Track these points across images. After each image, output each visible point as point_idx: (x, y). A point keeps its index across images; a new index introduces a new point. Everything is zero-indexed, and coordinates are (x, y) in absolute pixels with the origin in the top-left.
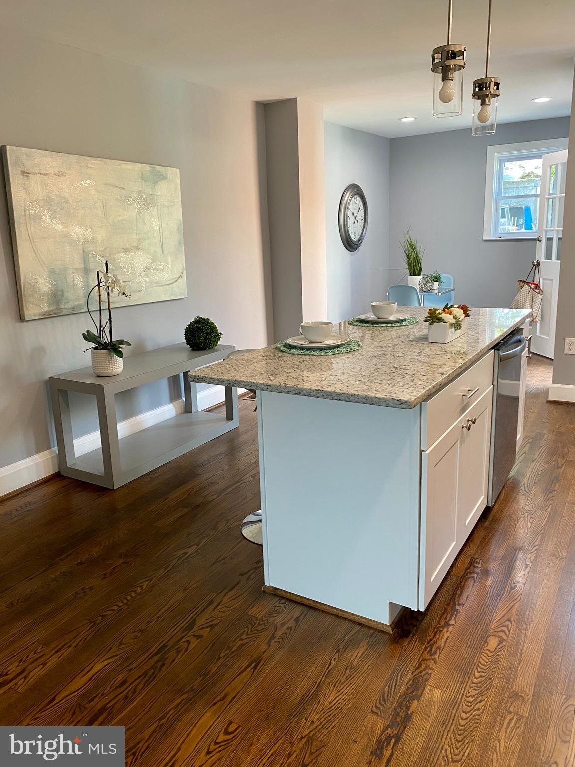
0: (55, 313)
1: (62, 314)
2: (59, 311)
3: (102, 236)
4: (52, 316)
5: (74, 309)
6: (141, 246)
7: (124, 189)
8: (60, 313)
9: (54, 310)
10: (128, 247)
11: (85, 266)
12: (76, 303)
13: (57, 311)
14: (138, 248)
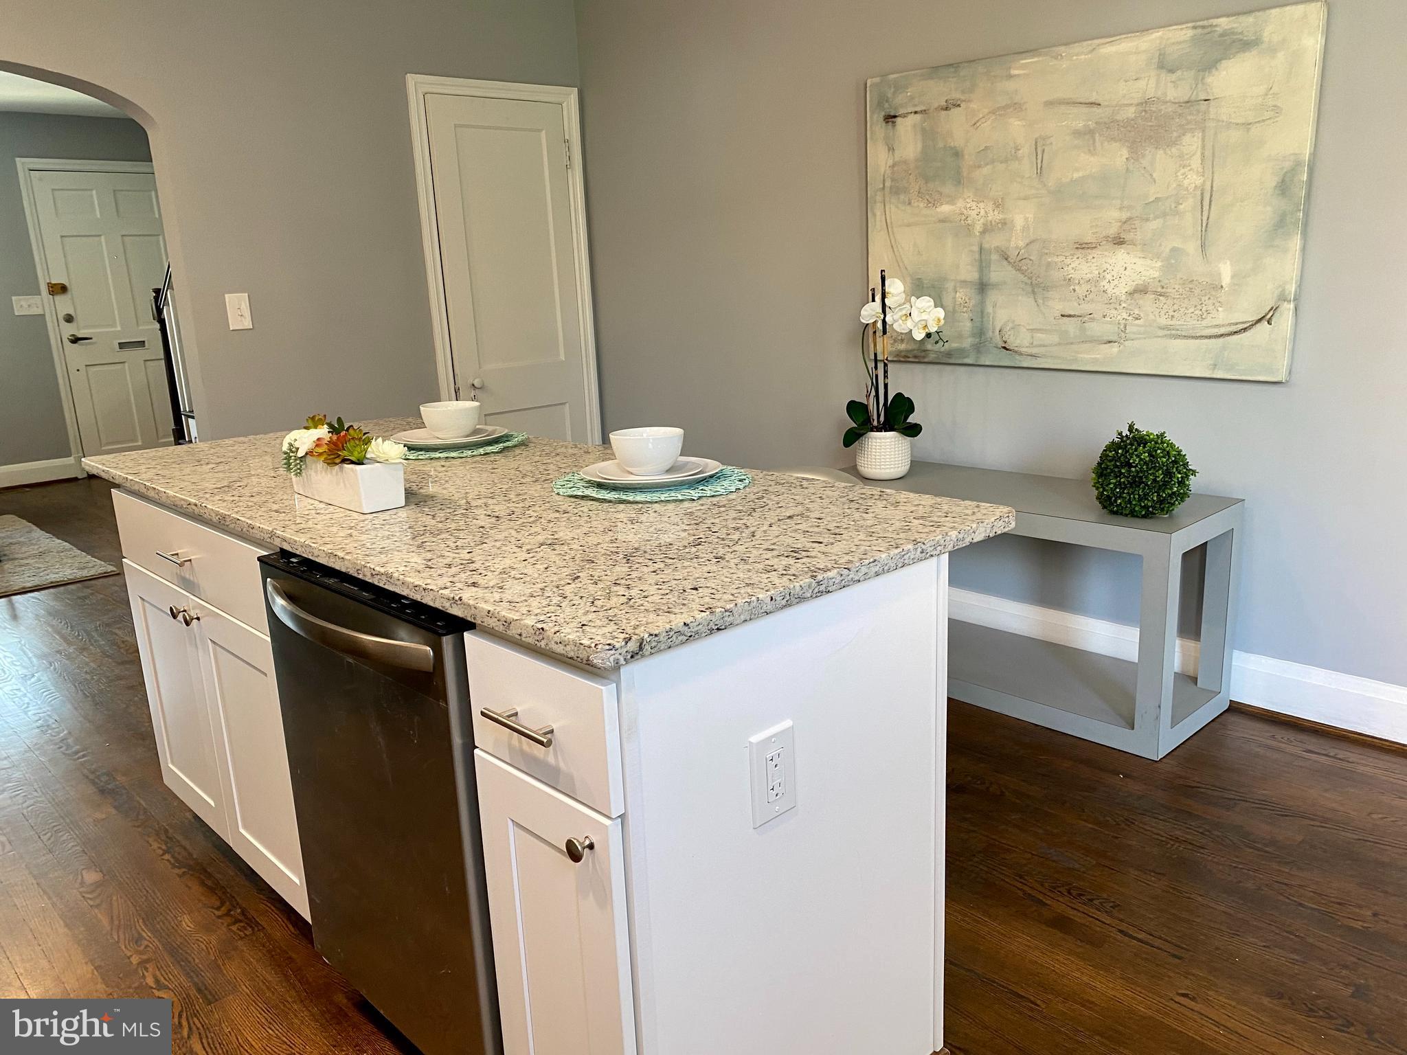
0: (915, 357)
1: (926, 360)
2: (923, 354)
3: (1026, 219)
4: (910, 360)
5: (949, 354)
6: (1127, 237)
7: (1100, 105)
8: (924, 357)
9: (914, 350)
10: (1089, 238)
11: (981, 278)
12: (955, 345)
13: (919, 354)
14: (1119, 242)
